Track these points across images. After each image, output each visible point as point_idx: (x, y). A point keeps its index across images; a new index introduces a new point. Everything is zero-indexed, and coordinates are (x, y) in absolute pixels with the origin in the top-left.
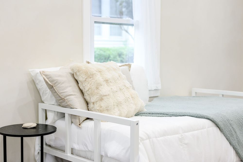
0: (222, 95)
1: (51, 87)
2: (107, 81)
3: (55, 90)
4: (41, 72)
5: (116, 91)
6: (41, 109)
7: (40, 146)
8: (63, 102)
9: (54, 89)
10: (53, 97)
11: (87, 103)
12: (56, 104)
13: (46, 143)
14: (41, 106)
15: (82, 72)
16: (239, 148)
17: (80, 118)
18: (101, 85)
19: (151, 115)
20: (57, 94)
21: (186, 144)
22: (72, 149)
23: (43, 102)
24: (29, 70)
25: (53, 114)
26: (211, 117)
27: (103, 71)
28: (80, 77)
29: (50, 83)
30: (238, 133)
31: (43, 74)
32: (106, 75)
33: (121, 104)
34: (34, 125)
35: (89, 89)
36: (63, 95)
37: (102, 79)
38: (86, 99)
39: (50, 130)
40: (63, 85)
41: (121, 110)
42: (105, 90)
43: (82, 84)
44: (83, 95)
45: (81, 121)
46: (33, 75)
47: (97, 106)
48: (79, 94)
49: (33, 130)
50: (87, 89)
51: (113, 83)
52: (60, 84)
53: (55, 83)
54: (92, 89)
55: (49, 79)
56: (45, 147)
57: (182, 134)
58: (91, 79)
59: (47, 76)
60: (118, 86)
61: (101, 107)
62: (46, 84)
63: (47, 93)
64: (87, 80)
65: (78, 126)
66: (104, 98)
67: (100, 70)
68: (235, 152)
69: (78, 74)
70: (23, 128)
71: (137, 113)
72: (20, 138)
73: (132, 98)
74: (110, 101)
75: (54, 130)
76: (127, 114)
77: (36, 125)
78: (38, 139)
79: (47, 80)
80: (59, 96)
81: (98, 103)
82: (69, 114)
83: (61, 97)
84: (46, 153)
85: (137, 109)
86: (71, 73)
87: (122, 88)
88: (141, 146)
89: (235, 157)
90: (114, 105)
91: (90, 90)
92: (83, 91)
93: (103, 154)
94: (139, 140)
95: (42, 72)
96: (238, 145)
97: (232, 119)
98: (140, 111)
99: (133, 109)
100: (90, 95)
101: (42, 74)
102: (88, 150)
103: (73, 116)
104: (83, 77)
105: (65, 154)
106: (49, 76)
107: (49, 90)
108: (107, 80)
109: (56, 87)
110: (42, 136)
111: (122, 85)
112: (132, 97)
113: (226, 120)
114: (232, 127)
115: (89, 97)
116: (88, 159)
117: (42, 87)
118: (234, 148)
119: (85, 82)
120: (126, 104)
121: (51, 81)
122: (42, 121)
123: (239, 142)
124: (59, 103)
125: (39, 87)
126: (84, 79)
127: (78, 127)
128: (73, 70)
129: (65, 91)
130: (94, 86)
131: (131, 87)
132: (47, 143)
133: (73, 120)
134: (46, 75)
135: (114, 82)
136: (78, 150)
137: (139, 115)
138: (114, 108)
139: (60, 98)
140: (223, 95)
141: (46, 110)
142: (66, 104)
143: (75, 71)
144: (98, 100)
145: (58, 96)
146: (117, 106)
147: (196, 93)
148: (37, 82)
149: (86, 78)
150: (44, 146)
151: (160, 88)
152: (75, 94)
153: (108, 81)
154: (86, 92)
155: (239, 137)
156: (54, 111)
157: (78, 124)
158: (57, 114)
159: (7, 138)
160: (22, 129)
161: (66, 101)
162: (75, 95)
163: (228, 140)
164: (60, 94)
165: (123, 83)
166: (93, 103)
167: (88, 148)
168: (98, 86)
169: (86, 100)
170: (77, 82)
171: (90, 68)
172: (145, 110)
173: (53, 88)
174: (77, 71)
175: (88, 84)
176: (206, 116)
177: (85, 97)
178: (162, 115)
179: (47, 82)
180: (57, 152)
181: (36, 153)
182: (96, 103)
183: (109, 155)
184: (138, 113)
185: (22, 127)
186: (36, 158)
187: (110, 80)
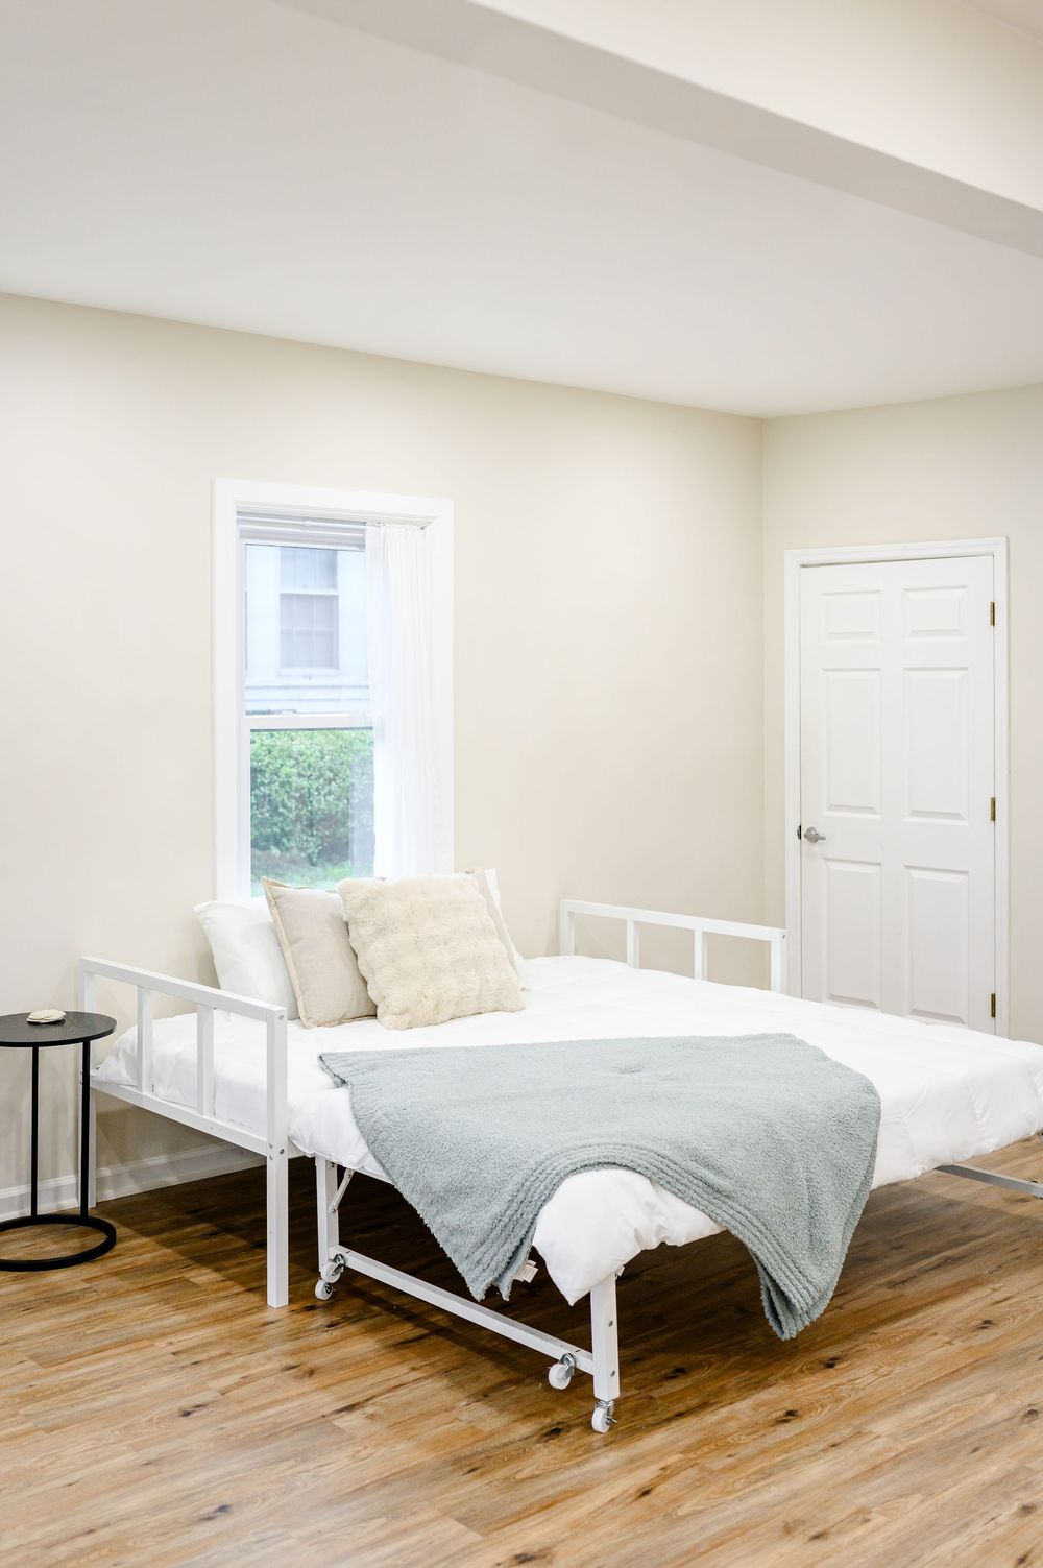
7: (82, 1071)
39: (100, 1026)
49: (57, 1028)
72: (30, 1049)
105: (139, 1092)
150: (93, 1072)
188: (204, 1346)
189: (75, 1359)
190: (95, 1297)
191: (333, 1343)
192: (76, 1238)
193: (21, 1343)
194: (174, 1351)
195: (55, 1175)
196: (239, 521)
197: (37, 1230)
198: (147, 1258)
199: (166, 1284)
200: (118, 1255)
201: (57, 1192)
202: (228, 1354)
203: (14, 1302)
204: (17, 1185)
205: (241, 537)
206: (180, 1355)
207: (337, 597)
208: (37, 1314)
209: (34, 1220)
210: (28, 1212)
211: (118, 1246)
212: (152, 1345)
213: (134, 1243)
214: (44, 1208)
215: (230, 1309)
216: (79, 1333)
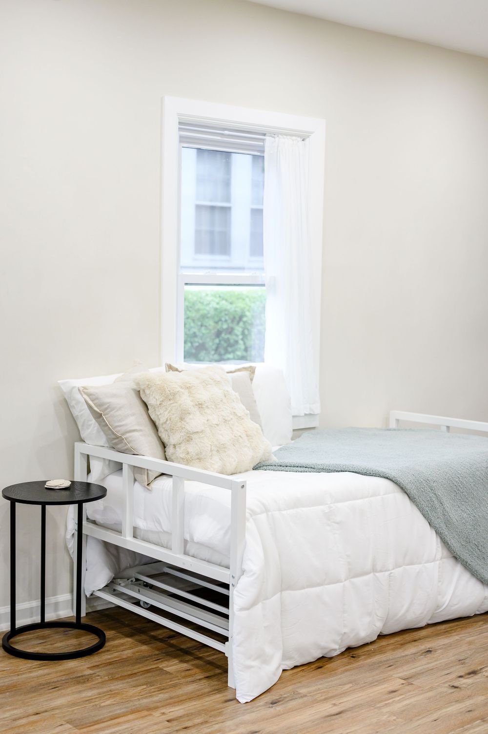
0: (445, 428)
1: (98, 416)
2: (200, 405)
3: (104, 421)
4: (81, 389)
5: (216, 424)
6: (79, 454)
7: (77, 522)
8: (121, 443)
9: (103, 419)
10: (102, 433)
11: (164, 446)
12: (106, 445)
13: (87, 516)
14: (80, 448)
15: (154, 388)
16: (447, 533)
17: (150, 472)
18: (189, 413)
19: (283, 468)
20: (109, 428)
21: (337, 523)
22: (135, 529)
23: (83, 441)
24: (59, 381)
25: (102, 463)
26: (392, 474)
27: (194, 386)
28: (151, 398)
29: (96, 409)
30: (447, 505)
31: (84, 392)
32: (198, 393)
33: (224, 448)
34: (67, 484)
35: (166, 421)
36: (119, 431)
37: (192, 401)
38: (162, 437)
39: (95, 493)
40: (119, 412)
41: (225, 459)
42: (196, 422)
43: (155, 410)
44: (157, 430)
45: (152, 478)
46: (65, 390)
47: (180, 452)
48: (148, 429)
49: (63, 493)
50: (163, 420)
51: (212, 409)
52: (115, 410)
53: (106, 409)
54: (172, 420)
55: (96, 402)
56: (86, 525)
57: (332, 505)
58: (172, 402)
59: (91, 397)
60: (221, 415)
61: (188, 453)
62: (90, 410)
63: (91, 424)
64: (163, 403)
65: (144, 487)
66: (194, 436)
67: (189, 385)
68: (439, 540)
69: (147, 392)
70: (46, 488)
71: (257, 465)
72: (40, 506)
73: (247, 436)
74: (203, 443)
75: (102, 493)
76: (237, 467)
77: (70, 483)
78: (72, 509)
79: (91, 403)
80: (113, 433)
81: (183, 447)
82: (130, 466)
83: (115, 435)
84: (87, 535)
85: (257, 457)
86: (134, 390)
87: (229, 419)
88: (250, 525)
89: (439, 549)
90: (211, 451)
91: (168, 422)
92: (157, 424)
93: (188, 537)
94: (247, 514)
95: (83, 389)
96: (445, 527)
97: (435, 479)
98: (264, 461)
99: (249, 456)
100: (169, 431)
101: (82, 392)
102: (161, 530)
103: (136, 470)
104: (157, 398)
105: (122, 537)
106: (94, 395)
107: (94, 421)
108: (200, 403)
109: (107, 416)
110: (80, 504)
111: (228, 413)
112: (247, 434)
113: (422, 480)
114: (435, 494)
115: (167, 436)
116: (162, 546)
117: (82, 413)
118: (438, 533)
119: (159, 408)
120: (234, 448)
121: (99, 406)
122: (80, 476)
123: (448, 522)
124: (112, 445)
125: (76, 413)
126: (158, 403)
127: (146, 490)
128: (138, 384)
129: (123, 423)
130: (175, 415)
131: (247, 415)
132: (89, 517)
133: (138, 476)
134: (89, 395)
135: (213, 407)
136: (145, 530)
137: (261, 468)
138: (212, 455)
139: (113, 437)
140: (448, 427)
141: (88, 456)
142: (126, 448)
143: (143, 387)
144: (183, 440)
145: (110, 432)
146: (218, 451)
147: (398, 420)
148: (73, 403)
149: (163, 401)
150: (84, 522)
151: (317, 410)
152: (141, 428)
153: (203, 406)
154: (162, 424)
155: (448, 513)
156: (104, 459)
157: (146, 484)
158: (109, 464)
159: (18, 505)
160: (46, 490)
161: (124, 442)
162: (141, 430)
163: (425, 518)
164: (113, 428)
165: (232, 408)
166: (175, 446)
167: (161, 527)
168: (184, 415)
169: (161, 439)
170: (146, 405)
171: (171, 382)
172: (275, 459)
173: (101, 418)
174: (146, 386)
175: (166, 411)
176: (382, 472)
177: (160, 435)
178: (302, 469)
179: (90, 407)
180: (107, 532)
181: (69, 536)
182: (179, 445)
183: (196, 539)
184: (259, 465)
185: (45, 486)
186: (68, 545)
187: (206, 405)
188: (189, 716)
189: (98, 723)
190: (100, 680)
191: (279, 715)
192: (74, 638)
193: (57, 711)
194: (168, 718)
195: (55, 594)
196: (180, 129)
197: (47, 632)
198: (128, 653)
199: (148, 671)
200: (108, 651)
201: (56, 605)
202: (206, 722)
203: (44, 682)
204: (30, 600)
205: (181, 142)
206: (173, 722)
207: (229, 208)
208: (63, 691)
209: (43, 625)
210: (37, 619)
211: (107, 644)
212: (150, 715)
213: (116, 642)
214: (50, 617)
215: (198, 690)
216: (96, 705)
